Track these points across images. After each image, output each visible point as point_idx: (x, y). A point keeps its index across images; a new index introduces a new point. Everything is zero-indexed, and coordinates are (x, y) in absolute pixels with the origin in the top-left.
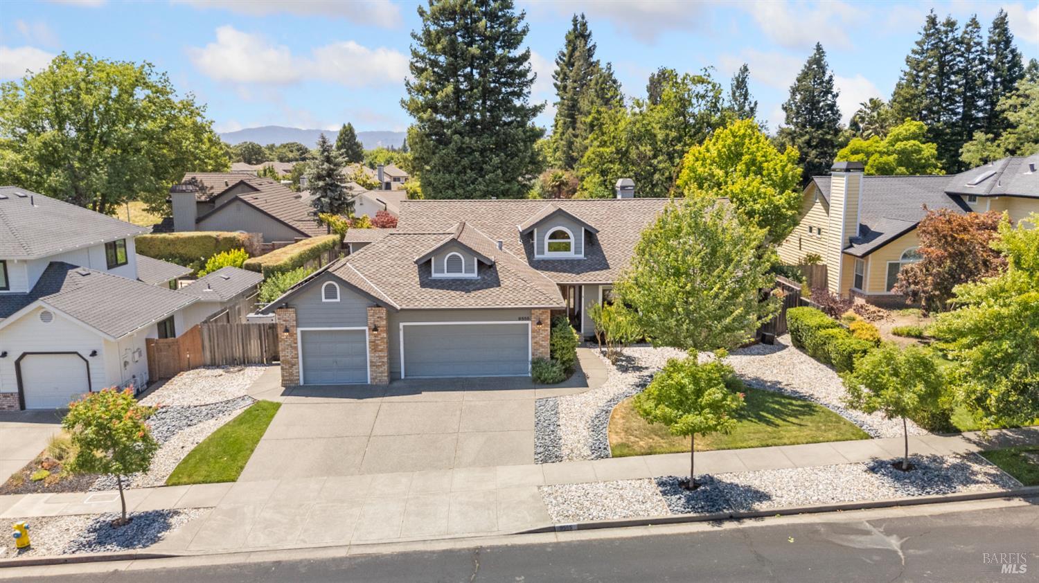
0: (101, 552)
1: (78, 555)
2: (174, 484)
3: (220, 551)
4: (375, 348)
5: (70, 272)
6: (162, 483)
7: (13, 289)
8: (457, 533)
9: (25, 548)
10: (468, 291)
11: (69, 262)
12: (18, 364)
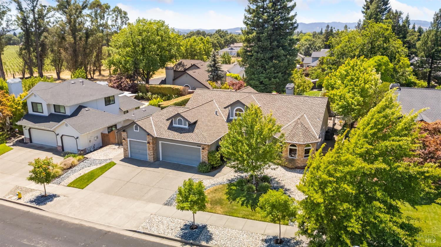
0: (32, 205)
1: (27, 204)
2: (69, 186)
3: (55, 212)
4: (149, 149)
5: (83, 109)
6: (66, 185)
7: (67, 114)
8: (111, 224)
9: (20, 198)
10: (181, 133)
11: (85, 106)
12: (61, 137)
